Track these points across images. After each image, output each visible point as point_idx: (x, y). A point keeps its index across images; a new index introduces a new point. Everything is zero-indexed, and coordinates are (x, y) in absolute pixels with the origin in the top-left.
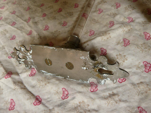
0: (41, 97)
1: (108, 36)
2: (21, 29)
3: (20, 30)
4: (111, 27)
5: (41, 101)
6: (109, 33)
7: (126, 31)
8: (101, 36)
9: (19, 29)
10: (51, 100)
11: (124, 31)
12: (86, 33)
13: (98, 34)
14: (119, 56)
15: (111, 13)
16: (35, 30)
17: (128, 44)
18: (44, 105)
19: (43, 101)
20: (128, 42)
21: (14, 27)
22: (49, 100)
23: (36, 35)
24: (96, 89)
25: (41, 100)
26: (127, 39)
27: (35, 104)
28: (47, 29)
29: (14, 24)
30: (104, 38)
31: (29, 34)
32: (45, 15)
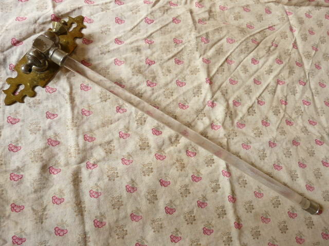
1: (70, 127)
2: (135, 30)
3: (133, 29)
4: (84, 136)
5: (15, 45)
6: (72, 129)
7: (70, 150)
9: (136, 28)
12: (89, 106)
13: (77, 118)
14: (38, 128)
15: (114, 147)
17: (49, 143)
18: (10, 47)
19: (14, 47)
20: (52, 144)
21: (142, 21)
22: (14, 52)
23: (110, 49)
26: (57, 145)
27: (13, 40)
28: (117, 62)
29: (148, 21)
30: (69, 122)
31: (118, 41)
32: (150, 63)
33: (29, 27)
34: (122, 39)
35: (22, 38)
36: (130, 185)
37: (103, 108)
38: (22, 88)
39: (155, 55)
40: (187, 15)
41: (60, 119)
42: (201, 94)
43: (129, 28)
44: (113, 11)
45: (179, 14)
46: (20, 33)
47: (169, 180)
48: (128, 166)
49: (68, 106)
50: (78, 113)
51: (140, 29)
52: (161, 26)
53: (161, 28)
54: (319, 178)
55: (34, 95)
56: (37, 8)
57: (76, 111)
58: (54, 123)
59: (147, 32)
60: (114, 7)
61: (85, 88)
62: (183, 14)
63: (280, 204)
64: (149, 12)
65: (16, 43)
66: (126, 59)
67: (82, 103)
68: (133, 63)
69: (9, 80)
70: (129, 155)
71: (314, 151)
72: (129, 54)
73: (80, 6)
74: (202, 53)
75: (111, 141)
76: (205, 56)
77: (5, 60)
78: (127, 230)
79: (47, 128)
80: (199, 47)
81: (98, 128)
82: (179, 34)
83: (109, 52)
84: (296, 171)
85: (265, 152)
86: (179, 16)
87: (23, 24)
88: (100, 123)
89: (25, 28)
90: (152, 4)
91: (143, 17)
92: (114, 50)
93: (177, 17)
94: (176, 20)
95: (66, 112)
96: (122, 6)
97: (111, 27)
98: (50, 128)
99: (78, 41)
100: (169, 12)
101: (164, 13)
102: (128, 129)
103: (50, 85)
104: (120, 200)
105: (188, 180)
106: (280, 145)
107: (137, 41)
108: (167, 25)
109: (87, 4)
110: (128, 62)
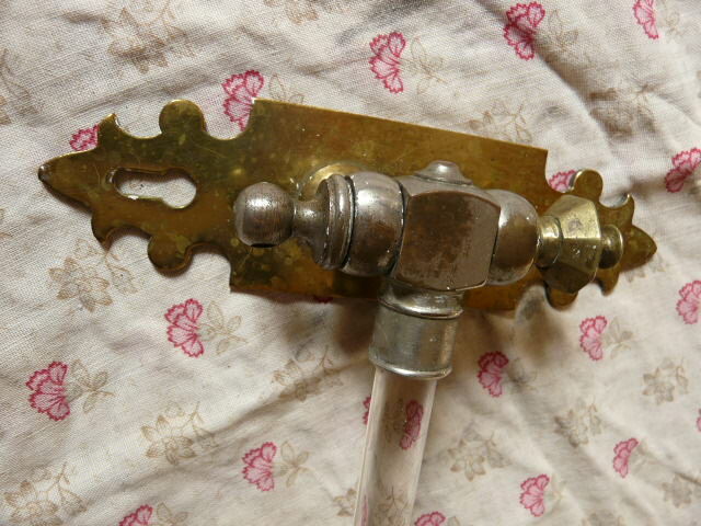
0: (512, 52)
1: (160, 437)
4: (142, 508)
5: (507, 28)
7: (46, 476)
8: (200, 438)
10: (459, 31)
11: (59, 478)
12: (295, 464)
13: (218, 449)
16: (598, 473)
17: (39, 378)
19: (498, 28)
20: (39, 392)
23: (586, 442)
24: (233, 85)
25: (505, 36)
26: (45, 416)
27: (533, 11)
28: (534, 490)
30: (180, 426)
31: (627, 450)
33: (616, 66)
34: (637, 461)
35: (555, 49)
37: (306, 519)
41: (185, 375)
46: (575, 35)
50: (245, 440)
51: (688, 502)
57: (251, 428)
58: (151, 358)
65: (521, 29)
66: (556, 511)
67: (302, 429)
72: (577, 512)
79: (115, 333)
83: (575, 445)
87: (621, 32)
89: (609, 49)
97: (679, 399)
98: (119, 346)
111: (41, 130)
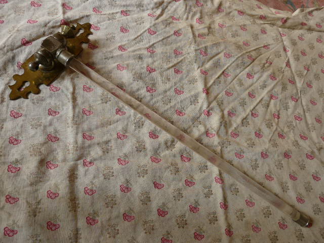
1: (70, 125)
2: (139, 39)
3: (136, 38)
4: (83, 134)
5: (25, 45)
6: (72, 127)
7: (69, 146)
12: (90, 107)
13: (78, 116)
14: (39, 123)
15: (111, 146)
17: (49, 138)
18: (20, 46)
19: (24, 47)
20: (51, 140)
21: (145, 32)
22: (23, 51)
23: (113, 55)
26: (56, 141)
27: (23, 40)
28: (120, 68)
29: (151, 32)
30: (70, 121)
31: (121, 48)
32: (151, 70)
33: (39, 29)
34: (126, 47)
35: (31, 38)
36: (125, 185)
37: (103, 110)
38: (27, 84)
39: (156, 64)
40: (188, 30)
41: (61, 116)
42: (198, 103)
43: (133, 37)
44: (118, 21)
45: (180, 28)
46: (30, 34)
47: (162, 183)
48: (123, 166)
49: (70, 105)
50: (79, 112)
51: (143, 39)
52: (163, 38)
53: (163, 39)
54: (310, 191)
55: (38, 92)
56: (49, 13)
57: (77, 110)
58: (55, 120)
59: (149, 42)
60: (120, 17)
61: (87, 89)
62: (185, 28)
63: (271, 214)
64: (152, 24)
65: (26, 43)
66: (128, 65)
67: (83, 103)
68: (134, 69)
69: (16, 77)
70: (126, 156)
71: (305, 165)
72: (131, 61)
73: (88, 14)
74: (201, 65)
75: (109, 141)
76: (203, 68)
77: (13, 58)
78: (118, 230)
79: (48, 124)
80: (198, 60)
81: (97, 128)
82: (179, 46)
83: (112, 57)
84: (287, 183)
85: (257, 163)
86: (180, 30)
87: (34, 27)
88: (99, 123)
89: (36, 30)
90: (156, 17)
91: (146, 28)
92: (117, 56)
93: (178, 30)
94: (177, 33)
95: (68, 111)
96: (128, 17)
98: (50, 125)
99: (84, 46)
100: (171, 25)
101: (166, 26)
102: (126, 131)
103: (55, 84)
104: (114, 199)
105: (181, 185)
106: (272, 156)
107: (140, 49)
108: (169, 37)
109: (95, 13)
110: (130, 68)
111: (7, 120)
